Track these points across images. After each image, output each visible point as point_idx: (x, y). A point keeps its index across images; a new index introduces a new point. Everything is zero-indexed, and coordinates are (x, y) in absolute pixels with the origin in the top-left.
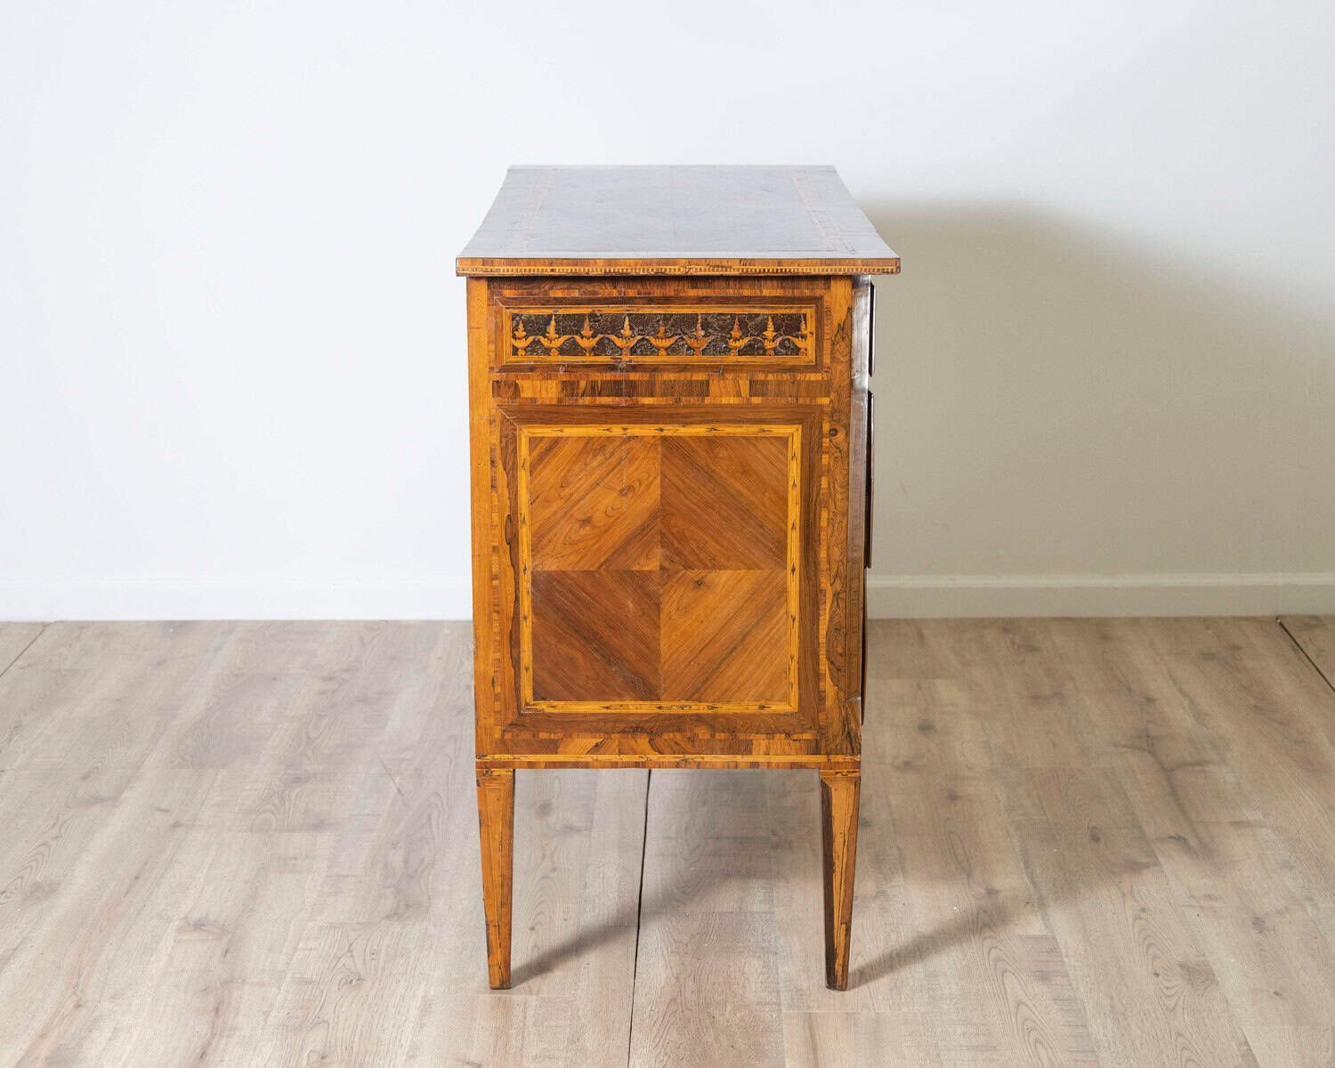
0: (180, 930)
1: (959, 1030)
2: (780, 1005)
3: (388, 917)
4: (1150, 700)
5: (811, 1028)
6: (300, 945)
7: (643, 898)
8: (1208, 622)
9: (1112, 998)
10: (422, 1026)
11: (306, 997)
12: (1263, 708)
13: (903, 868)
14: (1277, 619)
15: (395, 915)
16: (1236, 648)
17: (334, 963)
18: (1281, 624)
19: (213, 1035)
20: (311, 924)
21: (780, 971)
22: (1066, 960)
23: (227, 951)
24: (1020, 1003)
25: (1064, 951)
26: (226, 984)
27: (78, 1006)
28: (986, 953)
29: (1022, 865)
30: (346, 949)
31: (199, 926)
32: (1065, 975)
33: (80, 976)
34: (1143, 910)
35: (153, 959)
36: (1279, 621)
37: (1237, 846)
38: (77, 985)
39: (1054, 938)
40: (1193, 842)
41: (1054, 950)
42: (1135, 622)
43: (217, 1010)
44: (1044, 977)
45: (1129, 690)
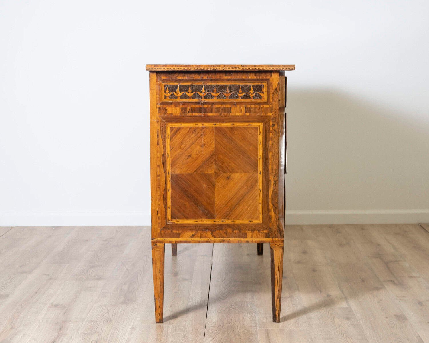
0: (49, 307)
1: (319, 333)
2: (257, 327)
3: (122, 303)
4: (379, 245)
5: (268, 333)
6: (91, 311)
7: (209, 298)
8: (396, 225)
9: (372, 324)
10: (132, 333)
11: (92, 325)
12: (416, 247)
13: (298, 289)
14: (419, 224)
15: (124, 302)
16: (406, 232)
17: (102, 316)
18: (420, 226)
19: (58, 336)
20: (95, 305)
21: (256, 317)
22: (355, 314)
23: (65, 313)
24: (340, 326)
25: (354, 311)
26: (64, 322)
27: (12, 328)
28: (328, 313)
29: (338, 288)
30: (107, 312)
31: (56, 306)
32: (355, 318)
33: (13, 320)
34: (381, 300)
35: (39, 315)
36: (420, 225)
37: (411, 283)
38: (12, 322)
39: (351, 308)
40: (396, 282)
41: (351, 311)
42: (372, 225)
43: (60, 329)
44: (348, 319)
45: (372, 243)
